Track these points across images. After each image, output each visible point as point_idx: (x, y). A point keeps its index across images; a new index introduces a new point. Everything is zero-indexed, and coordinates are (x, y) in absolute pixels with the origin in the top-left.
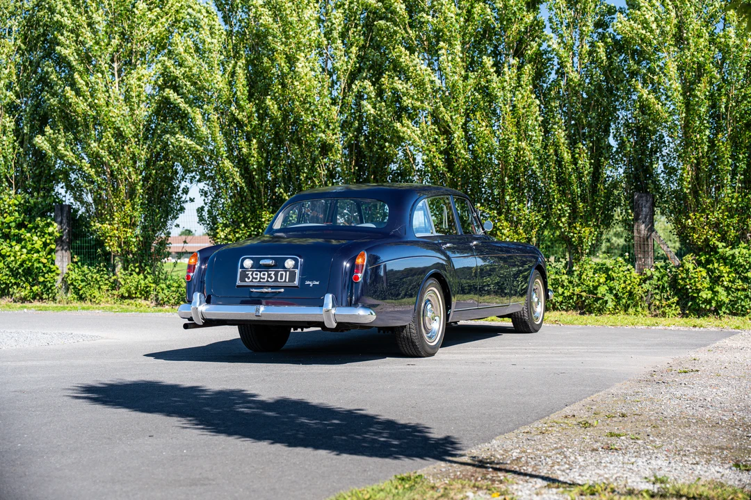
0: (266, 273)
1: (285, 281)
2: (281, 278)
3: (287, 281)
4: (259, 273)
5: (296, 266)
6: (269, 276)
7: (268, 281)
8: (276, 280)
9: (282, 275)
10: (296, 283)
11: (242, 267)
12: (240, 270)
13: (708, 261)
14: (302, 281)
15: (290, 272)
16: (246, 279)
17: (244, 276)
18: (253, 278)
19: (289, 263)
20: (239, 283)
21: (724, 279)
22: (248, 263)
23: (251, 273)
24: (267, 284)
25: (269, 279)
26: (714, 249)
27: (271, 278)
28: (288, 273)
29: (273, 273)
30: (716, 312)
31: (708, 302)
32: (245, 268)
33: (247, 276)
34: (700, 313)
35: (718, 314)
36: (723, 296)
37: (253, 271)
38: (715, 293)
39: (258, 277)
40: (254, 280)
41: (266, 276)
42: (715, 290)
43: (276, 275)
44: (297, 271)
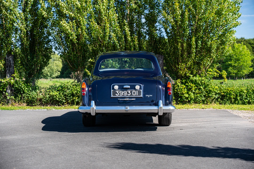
0: (126, 91)
1: (136, 95)
2: (134, 94)
3: (137, 95)
4: (122, 92)
5: (140, 88)
6: (128, 93)
7: (127, 95)
8: (131, 95)
9: (134, 92)
10: (142, 96)
11: (113, 89)
12: (112, 91)
13: (186, 82)
14: (144, 95)
15: (138, 91)
16: (116, 95)
17: (115, 93)
18: (120, 94)
19: (137, 87)
20: (112, 96)
21: (193, 89)
22: (116, 87)
23: (118, 91)
24: (128, 96)
25: (128, 94)
26: (188, 78)
27: (129, 94)
28: (137, 91)
29: (130, 91)
30: (189, 102)
31: (187, 98)
32: (115, 89)
33: (116, 93)
34: (183, 103)
35: (190, 103)
36: (192, 96)
37: (119, 91)
38: (189, 95)
39: (122, 93)
40: (120, 95)
41: (126, 93)
42: (189, 93)
43: (131, 92)
44: (142, 91)
